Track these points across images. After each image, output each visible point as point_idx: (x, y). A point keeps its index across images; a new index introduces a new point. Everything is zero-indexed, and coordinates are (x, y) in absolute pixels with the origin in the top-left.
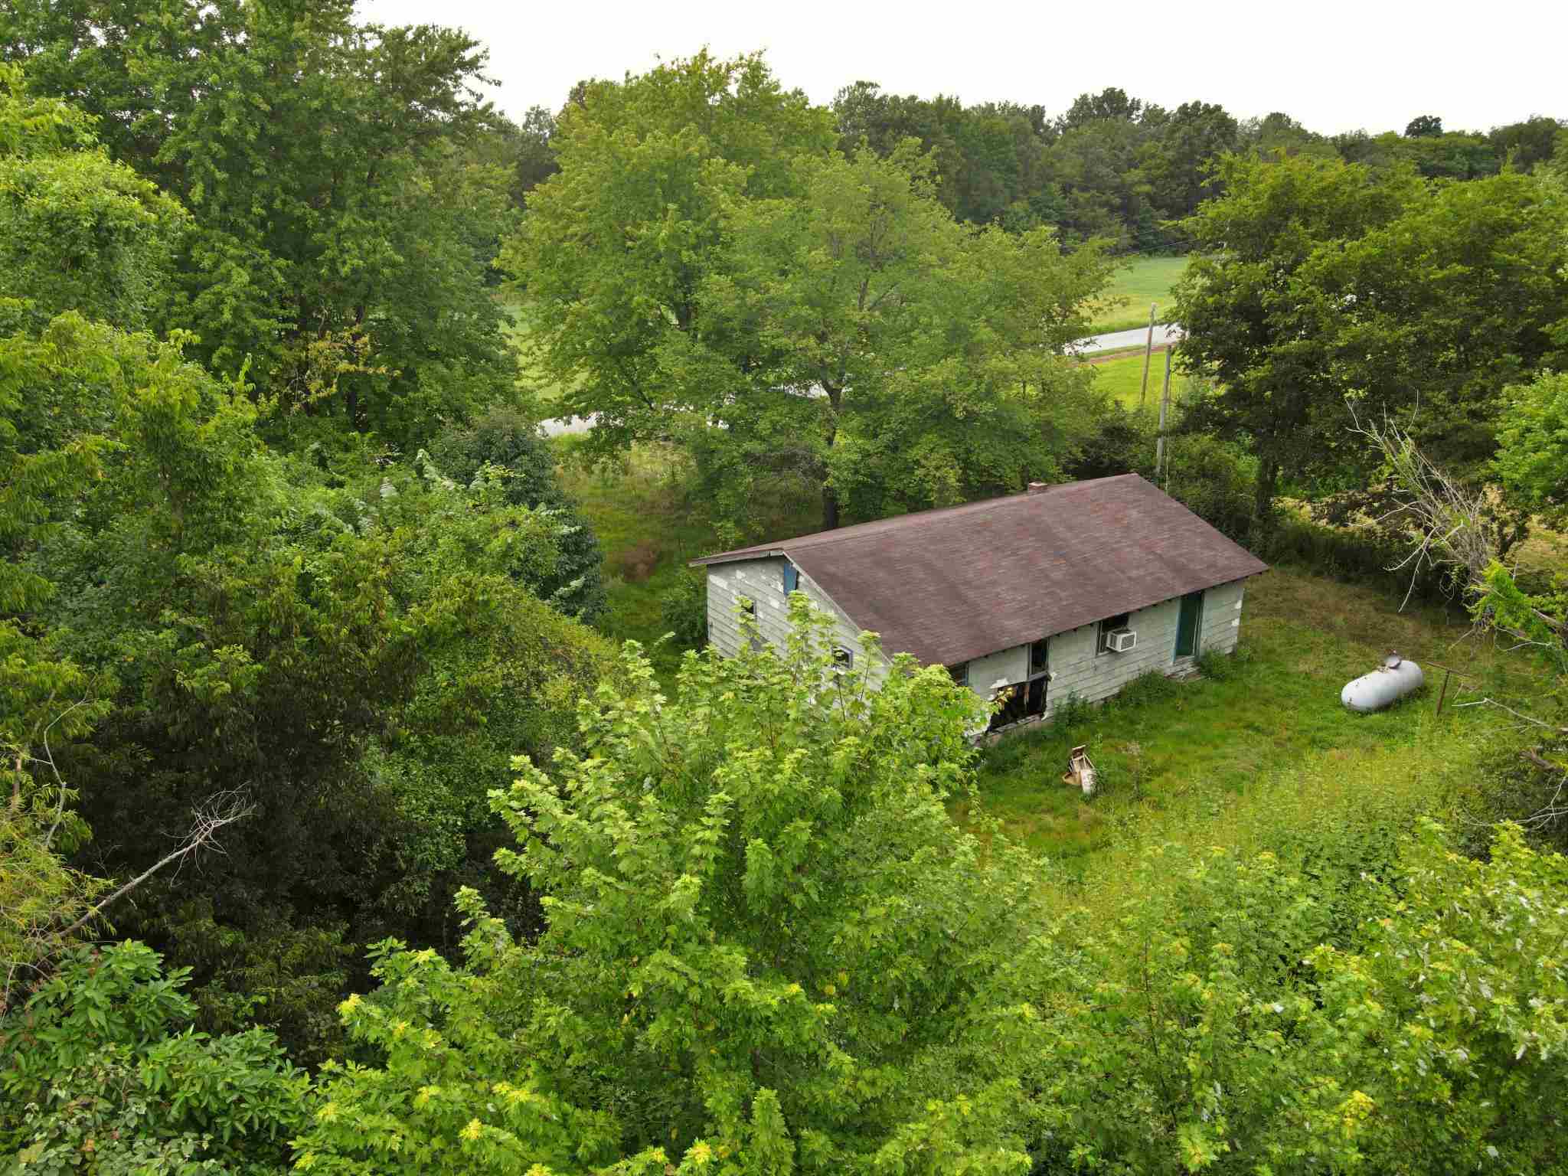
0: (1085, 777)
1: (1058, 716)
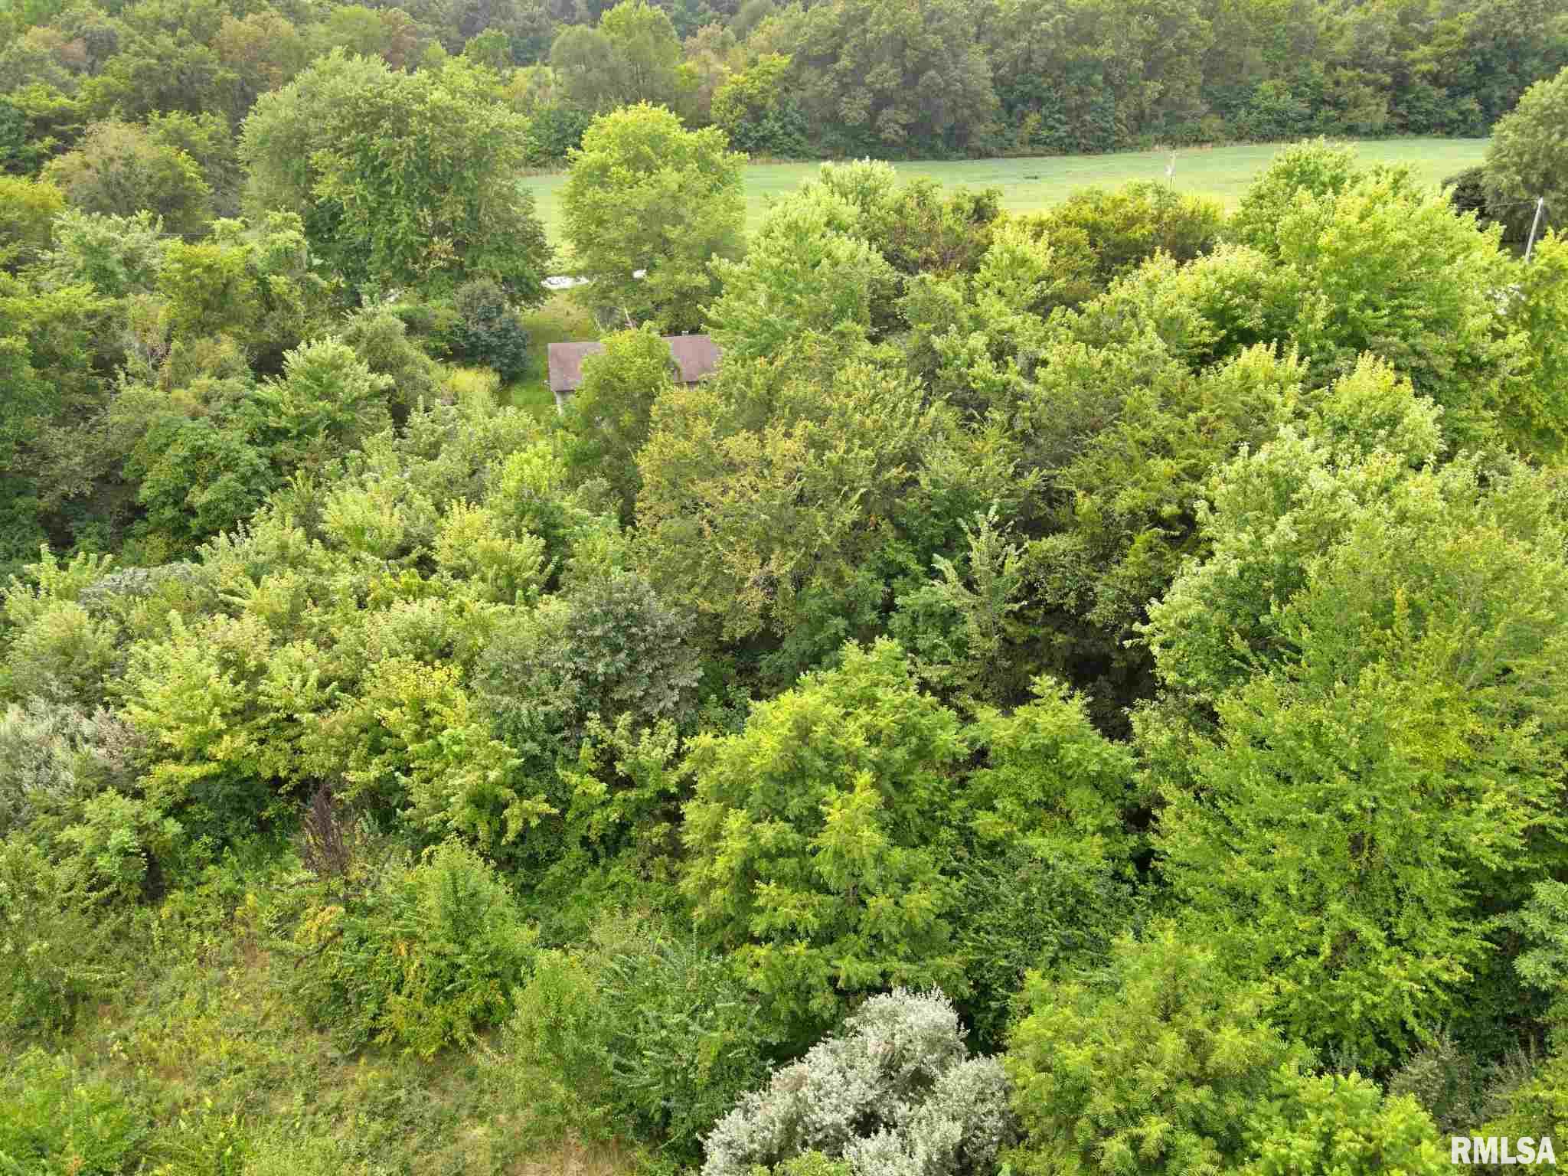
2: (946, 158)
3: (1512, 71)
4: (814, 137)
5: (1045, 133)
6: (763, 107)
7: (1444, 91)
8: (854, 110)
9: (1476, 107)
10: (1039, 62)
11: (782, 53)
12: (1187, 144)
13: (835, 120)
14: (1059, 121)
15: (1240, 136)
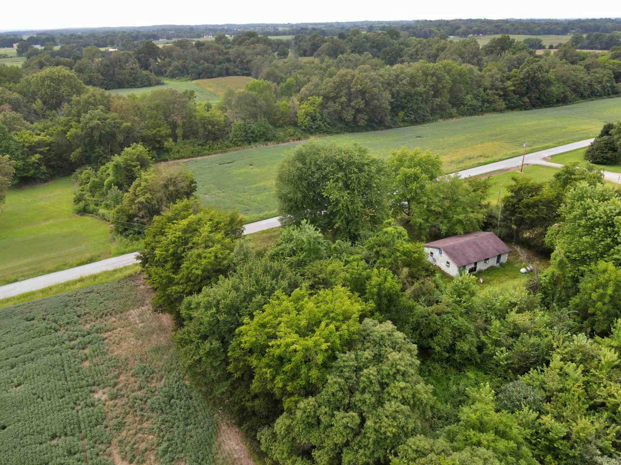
0: (481, 281)
1: (478, 272)
2: (378, 130)
3: (536, 88)
4: (333, 126)
5: (406, 118)
6: (315, 116)
7: (518, 96)
8: (348, 115)
9: (528, 100)
10: (403, 94)
11: (319, 96)
12: (448, 119)
13: (341, 120)
14: (411, 114)
15: (463, 114)
